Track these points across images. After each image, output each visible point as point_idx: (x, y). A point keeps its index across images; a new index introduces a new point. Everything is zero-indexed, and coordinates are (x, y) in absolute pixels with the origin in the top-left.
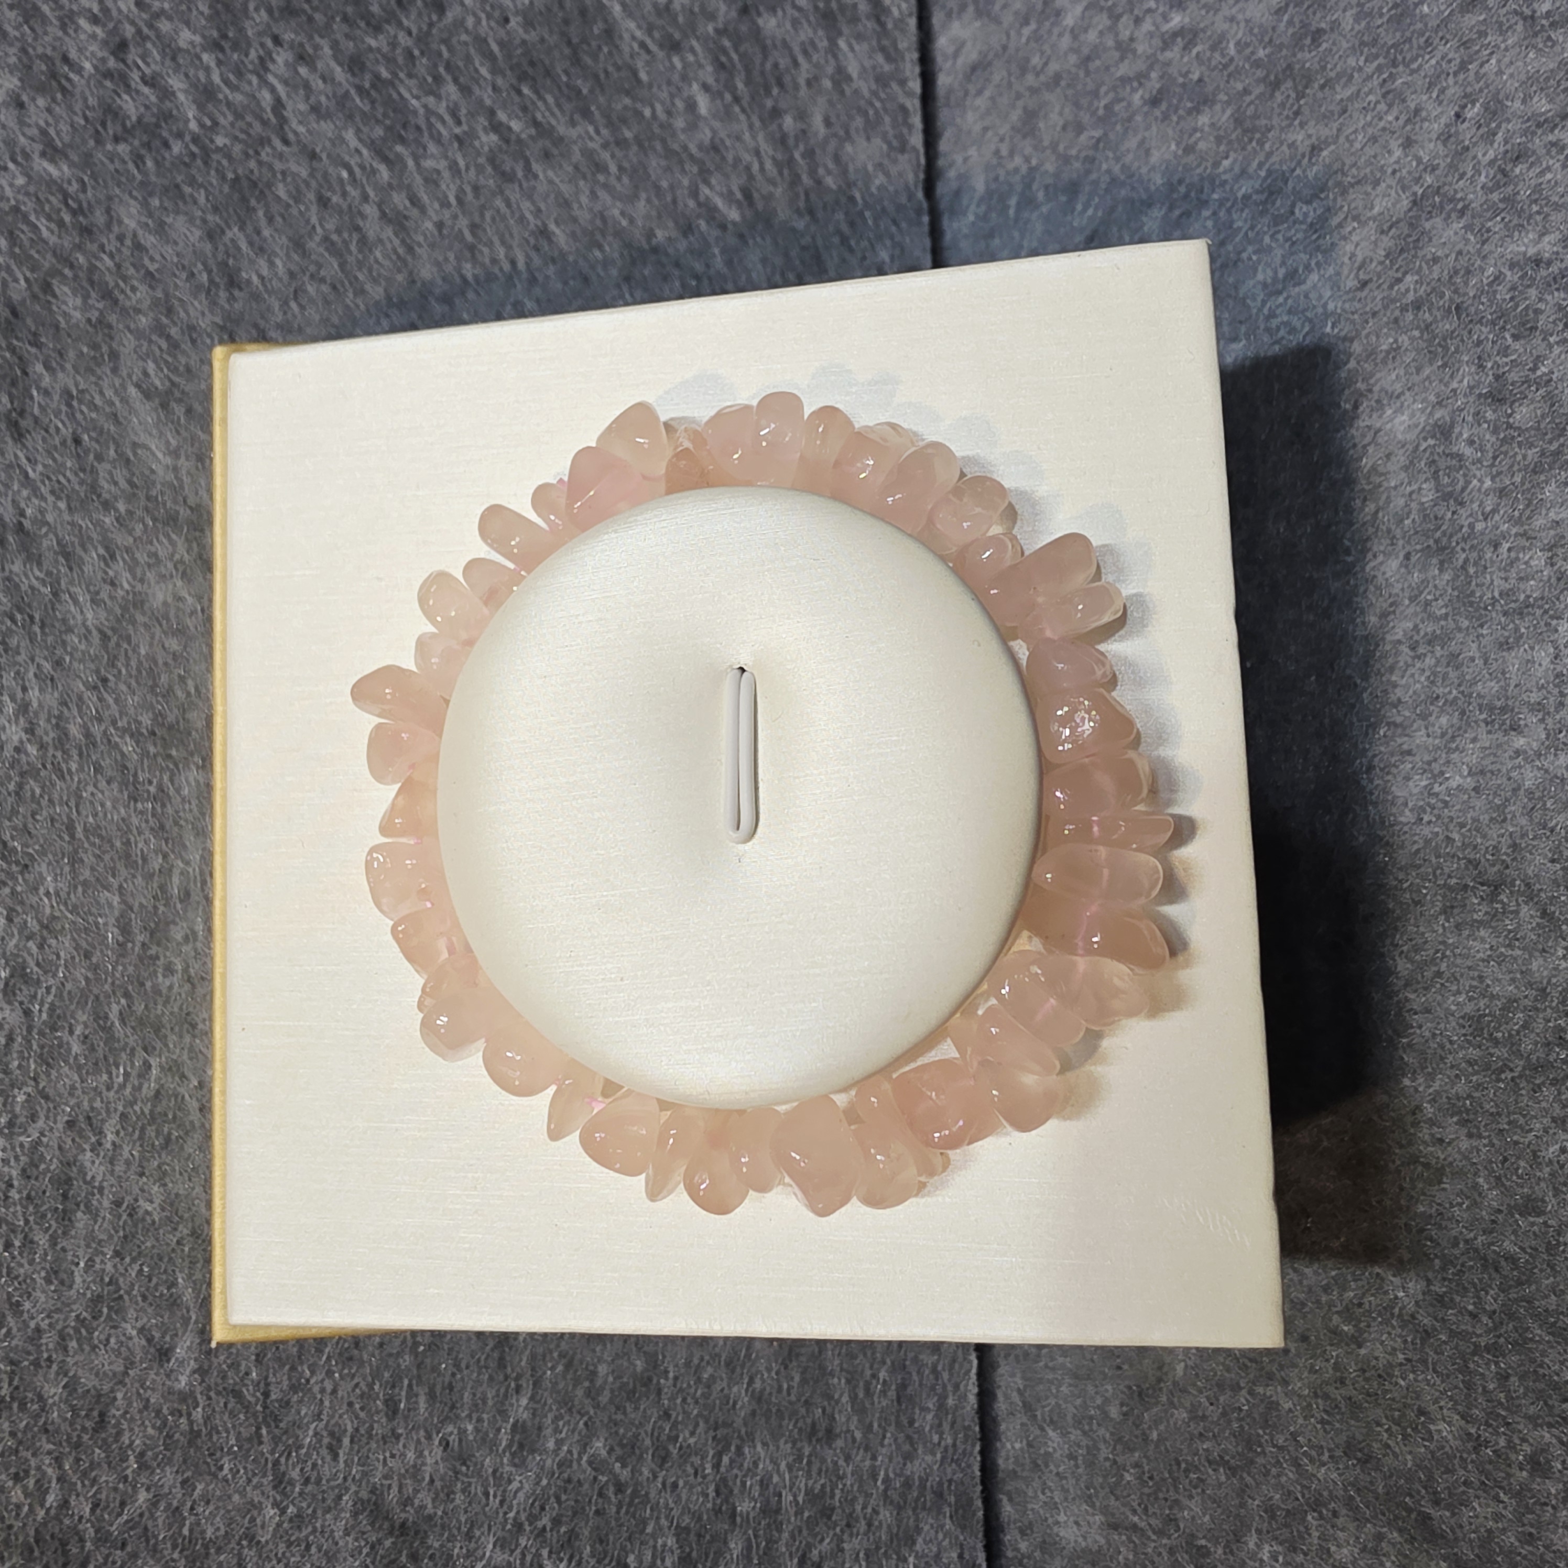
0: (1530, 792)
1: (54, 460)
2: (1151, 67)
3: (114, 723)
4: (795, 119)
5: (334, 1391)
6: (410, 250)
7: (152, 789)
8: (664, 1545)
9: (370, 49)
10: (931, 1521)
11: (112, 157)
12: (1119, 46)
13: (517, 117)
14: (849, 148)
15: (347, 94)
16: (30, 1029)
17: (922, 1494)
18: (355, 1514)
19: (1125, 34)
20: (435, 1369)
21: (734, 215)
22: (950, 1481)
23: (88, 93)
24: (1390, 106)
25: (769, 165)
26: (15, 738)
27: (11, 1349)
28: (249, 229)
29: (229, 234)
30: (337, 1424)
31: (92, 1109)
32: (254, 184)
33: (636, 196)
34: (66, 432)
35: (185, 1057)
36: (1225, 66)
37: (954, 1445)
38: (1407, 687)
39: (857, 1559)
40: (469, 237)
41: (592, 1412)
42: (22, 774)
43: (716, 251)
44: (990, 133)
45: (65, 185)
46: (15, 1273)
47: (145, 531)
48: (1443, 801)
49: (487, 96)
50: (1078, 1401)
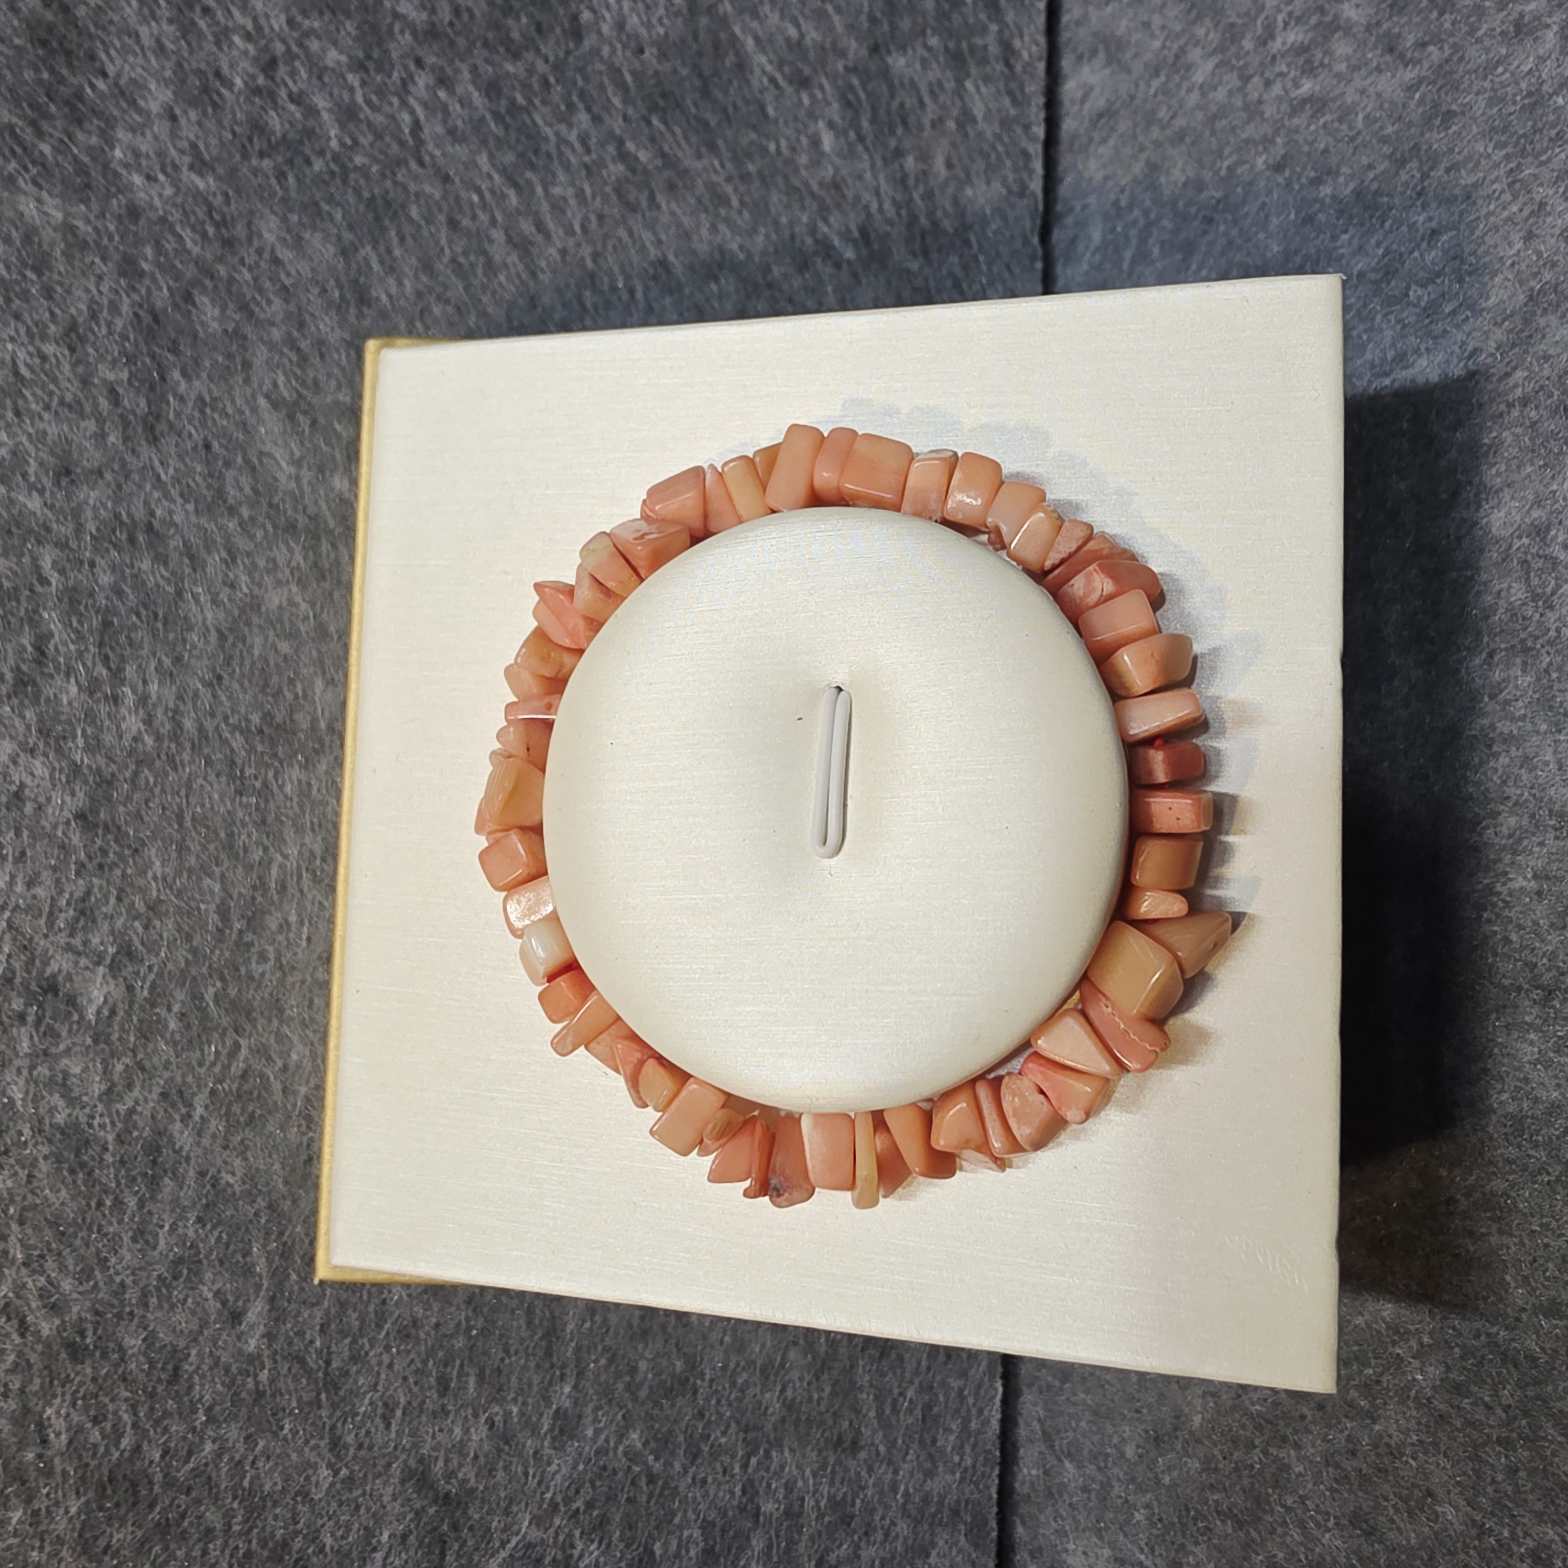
1: (185, 464)
2: (1277, 132)
3: (226, 719)
4: (917, 159)
5: (390, 1366)
6: (533, 275)
7: (258, 785)
8: (691, 1536)
9: (507, 74)
10: (946, 1536)
11: (255, 172)
12: (1246, 107)
13: (646, 148)
14: (969, 192)
15: (482, 120)
16: (131, 1003)
17: (939, 1511)
18: (403, 1482)
19: (1254, 96)
20: (485, 1353)
21: (849, 254)
22: (967, 1501)
23: (237, 108)
24: (1515, 197)
25: (887, 206)
26: (134, 729)
27: (98, 1301)
28: (382, 248)
29: (362, 253)
30: (393, 1397)
31: (184, 1083)
32: (388, 204)
33: (755, 231)
34: (198, 438)
35: (272, 1040)
36: (1352, 139)
37: (974, 1467)
40: (590, 265)
41: (630, 1405)
42: (139, 763)
43: (830, 289)
45: (211, 198)
46: (105, 1230)
47: (266, 537)
48: (1504, 901)
49: (617, 125)
50: (1096, 1438)
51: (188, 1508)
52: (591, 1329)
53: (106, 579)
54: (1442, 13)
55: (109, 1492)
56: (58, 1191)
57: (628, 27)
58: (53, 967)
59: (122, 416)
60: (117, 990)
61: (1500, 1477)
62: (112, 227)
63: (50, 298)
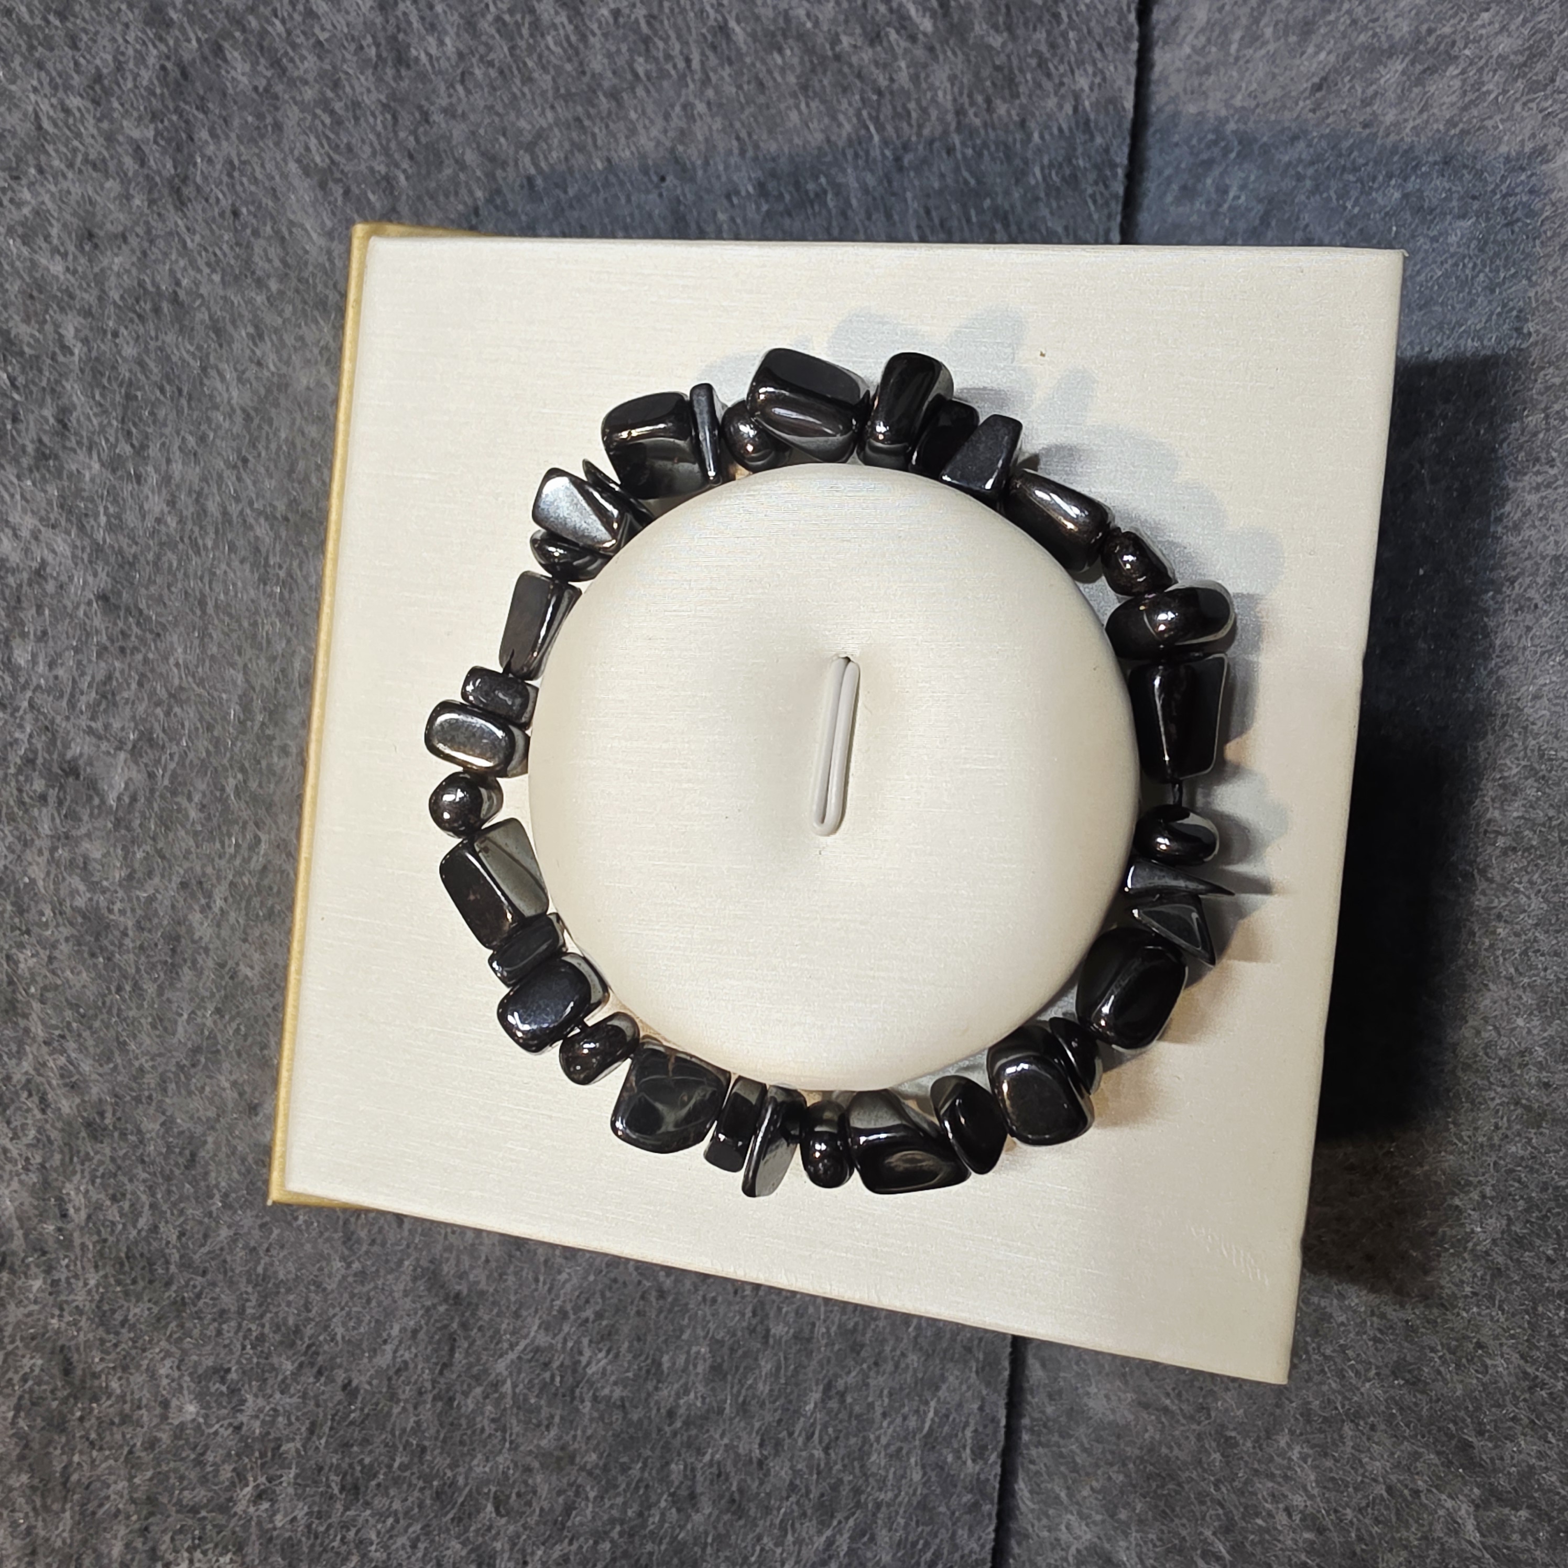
1: (212, 231)
6: (583, 38)
7: (282, 574)
8: (698, 1353)
10: (957, 1373)
16: (152, 791)
18: (415, 1279)
21: (926, 25)
26: (157, 510)
27: (117, 1084)
31: (204, 874)
34: (226, 203)
39: (881, 1396)
40: (645, 28)
42: (161, 544)
43: (903, 64)
46: (125, 1014)
47: (294, 312)
51: (203, 1288)
53: (130, 351)
55: (127, 1268)
56: (79, 973)
58: (75, 750)
59: (147, 177)
60: (139, 777)
63: (75, 47)
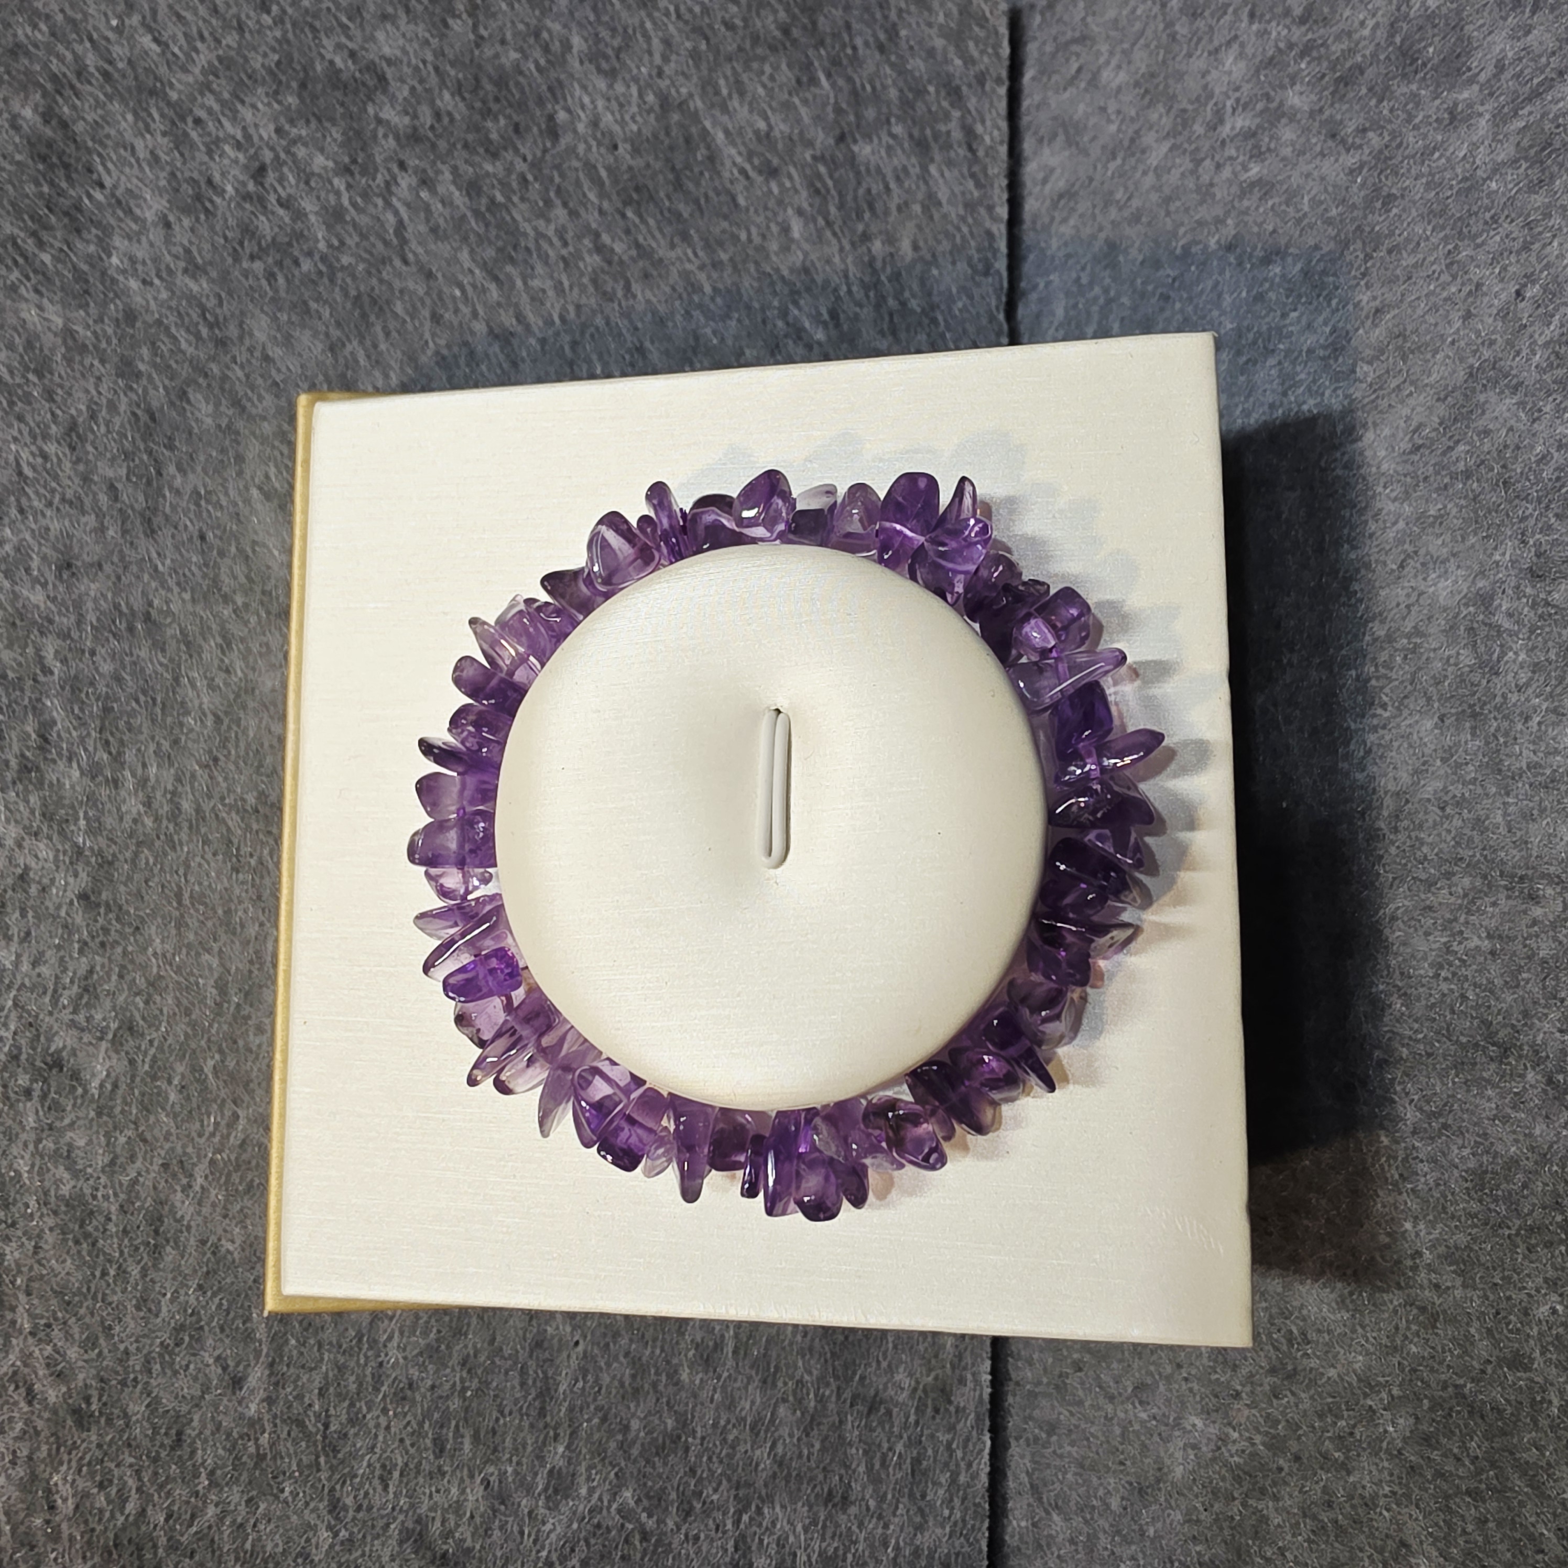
0: (1544, 961)
1: (182, 555)
2: (1227, 214)
3: (222, 799)
4: (884, 243)
5: (388, 1428)
7: (253, 862)
9: (488, 174)
11: (246, 274)
12: (1198, 189)
13: (621, 240)
14: (935, 272)
15: (464, 217)
16: (133, 1078)
18: (401, 1543)
19: (1205, 179)
20: (480, 1414)
22: (957, 1554)
23: (228, 214)
24: (1454, 277)
25: (856, 288)
26: (134, 811)
27: (103, 1369)
28: (368, 343)
29: (349, 348)
30: (390, 1459)
31: (185, 1153)
32: (374, 302)
33: (728, 316)
34: (193, 529)
36: (1299, 221)
37: (964, 1521)
38: (1432, 846)
41: (623, 1464)
42: (139, 844)
44: (1070, 262)
45: (204, 300)
46: (109, 1299)
47: (260, 622)
48: (1460, 960)
49: (593, 218)
50: (1082, 1490)
52: (583, 1388)
53: (106, 667)
54: (1380, 101)
56: (64, 1261)
57: (602, 125)
58: (58, 1043)
59: (120, 511)
60: (119, 1065)
61: (1470, 1528)
62: (110, 331)
63: (51, 399)
